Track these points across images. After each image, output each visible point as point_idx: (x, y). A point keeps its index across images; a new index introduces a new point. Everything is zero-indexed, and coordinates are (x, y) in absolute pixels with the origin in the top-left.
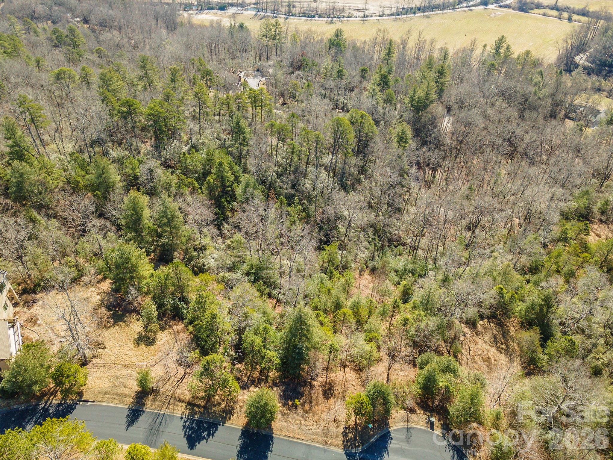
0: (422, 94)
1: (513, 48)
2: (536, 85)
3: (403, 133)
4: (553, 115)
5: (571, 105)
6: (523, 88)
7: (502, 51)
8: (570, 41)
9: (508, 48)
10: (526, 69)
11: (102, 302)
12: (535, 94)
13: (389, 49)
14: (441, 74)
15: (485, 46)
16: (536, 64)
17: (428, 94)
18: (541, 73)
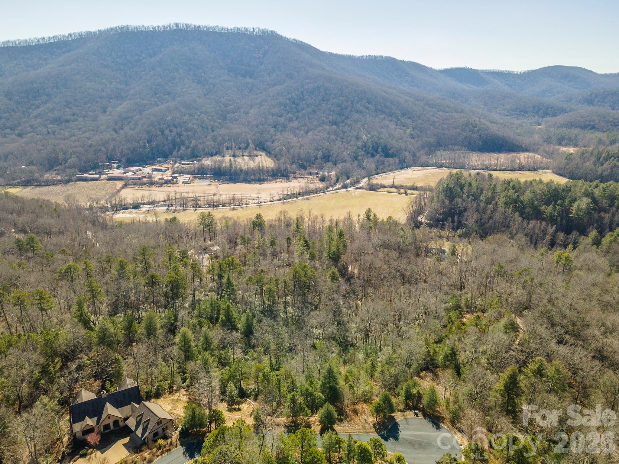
0: (335, 250)
1: (378, 216)
2: (402, 237)
3: (334, 273)
4: (418, 255)
5: (426, 248)
6: (394, 239)
7: (371, 218)
8: (411, 208)
9: (375, 216)
10: (393, 228)
11: (190, 399)
12: (403, 242)
13: (297, 223)
14: (341, 236)
15: (359, 216)
16: (396, 224)
17: (338, 249)
18: (402, 229)
